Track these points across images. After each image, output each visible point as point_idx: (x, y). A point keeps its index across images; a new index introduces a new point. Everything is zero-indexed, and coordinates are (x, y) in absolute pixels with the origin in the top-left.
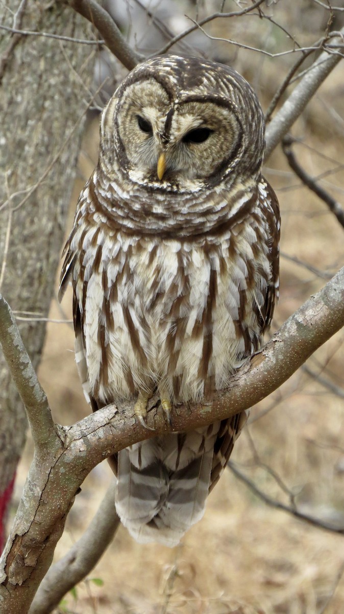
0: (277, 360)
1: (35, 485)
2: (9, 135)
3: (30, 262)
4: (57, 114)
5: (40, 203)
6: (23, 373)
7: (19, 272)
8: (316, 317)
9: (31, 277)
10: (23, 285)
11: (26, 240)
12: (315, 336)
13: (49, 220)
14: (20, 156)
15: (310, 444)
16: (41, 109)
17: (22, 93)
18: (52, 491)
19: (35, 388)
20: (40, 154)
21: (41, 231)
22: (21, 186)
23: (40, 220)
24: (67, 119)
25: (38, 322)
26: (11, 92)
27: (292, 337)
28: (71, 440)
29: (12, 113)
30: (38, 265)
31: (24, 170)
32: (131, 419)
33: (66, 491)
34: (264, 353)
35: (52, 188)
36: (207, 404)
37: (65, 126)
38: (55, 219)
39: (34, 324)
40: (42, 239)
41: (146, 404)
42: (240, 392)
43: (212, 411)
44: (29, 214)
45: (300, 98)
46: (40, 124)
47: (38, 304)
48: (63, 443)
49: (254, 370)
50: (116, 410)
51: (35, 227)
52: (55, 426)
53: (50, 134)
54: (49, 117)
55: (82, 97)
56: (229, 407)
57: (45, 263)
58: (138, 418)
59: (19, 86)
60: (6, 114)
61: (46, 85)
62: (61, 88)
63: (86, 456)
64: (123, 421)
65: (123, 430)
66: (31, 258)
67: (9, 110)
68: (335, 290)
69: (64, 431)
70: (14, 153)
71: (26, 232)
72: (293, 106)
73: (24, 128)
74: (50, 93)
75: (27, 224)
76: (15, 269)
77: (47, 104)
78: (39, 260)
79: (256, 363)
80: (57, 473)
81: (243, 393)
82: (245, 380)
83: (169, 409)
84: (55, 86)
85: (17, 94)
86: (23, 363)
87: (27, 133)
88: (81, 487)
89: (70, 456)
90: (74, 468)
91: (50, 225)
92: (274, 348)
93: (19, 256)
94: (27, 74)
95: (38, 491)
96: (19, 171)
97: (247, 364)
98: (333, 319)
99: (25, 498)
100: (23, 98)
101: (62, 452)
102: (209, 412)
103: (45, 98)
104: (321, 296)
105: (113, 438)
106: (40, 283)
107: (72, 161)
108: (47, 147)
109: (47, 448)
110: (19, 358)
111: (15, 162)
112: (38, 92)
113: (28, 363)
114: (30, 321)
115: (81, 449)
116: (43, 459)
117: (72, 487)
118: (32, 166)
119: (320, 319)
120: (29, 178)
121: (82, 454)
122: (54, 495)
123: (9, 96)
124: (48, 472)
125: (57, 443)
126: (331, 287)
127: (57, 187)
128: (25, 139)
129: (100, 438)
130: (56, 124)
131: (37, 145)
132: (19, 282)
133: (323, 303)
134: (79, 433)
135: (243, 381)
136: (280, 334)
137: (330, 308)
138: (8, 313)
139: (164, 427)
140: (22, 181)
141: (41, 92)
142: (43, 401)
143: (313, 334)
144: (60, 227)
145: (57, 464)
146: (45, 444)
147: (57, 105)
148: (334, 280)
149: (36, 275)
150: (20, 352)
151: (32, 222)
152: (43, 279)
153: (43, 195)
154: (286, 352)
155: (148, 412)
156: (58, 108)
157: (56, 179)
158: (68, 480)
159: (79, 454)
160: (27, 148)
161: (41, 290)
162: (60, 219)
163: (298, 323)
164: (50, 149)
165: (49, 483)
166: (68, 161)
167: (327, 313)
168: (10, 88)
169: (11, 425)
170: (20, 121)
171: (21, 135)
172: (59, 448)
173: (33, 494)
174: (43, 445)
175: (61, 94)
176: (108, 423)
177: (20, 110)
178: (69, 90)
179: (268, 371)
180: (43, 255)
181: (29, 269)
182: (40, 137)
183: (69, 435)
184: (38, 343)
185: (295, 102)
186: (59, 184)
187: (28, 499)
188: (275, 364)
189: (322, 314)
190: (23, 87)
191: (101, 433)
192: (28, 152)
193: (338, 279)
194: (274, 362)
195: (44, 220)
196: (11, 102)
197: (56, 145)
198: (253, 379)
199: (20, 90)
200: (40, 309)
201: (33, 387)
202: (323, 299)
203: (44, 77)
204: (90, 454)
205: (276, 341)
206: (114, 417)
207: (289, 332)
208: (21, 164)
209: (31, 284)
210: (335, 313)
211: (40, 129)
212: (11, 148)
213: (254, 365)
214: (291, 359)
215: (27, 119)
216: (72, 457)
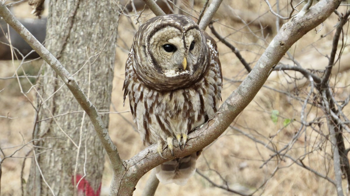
0: (220, 122)
1: (115, 188)
2: (84, 30)
3: (99, 87)
4: (106, 19)
5: (102, 60)
6: (105, 138)
7: (95, 92)
8: (236, 101)
9: (100, 94)
10: (97, 98)
11: (96, 77)
12: (237, 110)
13: (106, 67)
14: (90, 39)
15: (226, 157)
16: (98, 17)
17: (89, 11)
18: (122, 190)
19: (111, 144)
20: (100, 38)
21: (103, 72)
22: (92, 53)
23: (102, 68)
24: (110, 21)
25: (105, 114)
26: (84, 11)
27: (226, 111)
28: (129, 166)
29: (85, 20)
30: (103, 88)
31: (93, 45)
32: (156, 155)
33: (129, 190)
34: (214, 119)
35: (106, 53)
36: (190, 145)
37: (110, 24)
38: (109, 67)
39: (103, 115)
40: (104, 76)
41: (162, 147)
42: (204, 138)
43: (192, 148)
44: (97, 65)
45: (217, 2)
46: (98, 24)
47: (105, 106)
48: (126, 168)
49: (210, 127)
50: (149, 151)
51: (100, 71)
52: (121, 161)
53: (103, 28)
54: (102, 21)
55: (117, 10)
56: (200, 145)
57: (106, 86)
58: (159, 154)
59: (87, 8)
60: (82, 21)
61: (99, 6)
62: (106, 7)
63: (137, 173)
64: (152, 156)
65: (153, 160)
66: (99, 85)
67: (84, 19)
68: (244, 88)
69: (126, 162)
70: (88, 38)
71: (96, 74)
72: (214, 6)
73: (91, 26)
74: (102, 10)
75: (97, 70)
76: (93, 91)
77: (101, 15)
78: (103, 86)
79: (211, 124)
80: (124, 182)
81: (206, 138)
82: (206, 132)
83: (172, 149)
84: (103, 6)
85: (86, 11)
86: (104, 134)
87: (93, 29)
88: (135, 187)
89: (129, 174)
90: (131, 179)
91: (107, 69)
92: (218, 116)
93: (94, 85)
94: (90, 2)
95: (116, 191)
96: (91, 47)
97: (206, 125)
98: (244, 101)
99: (110, 194)
100: (89, 13)
101: (126, 172)
102: (191, 148)
103: (99, 12)
104: (237, 91)
105: (148, 164)
106: (105, 96)
107: (114, 39)
108: (102, 34)
109: (118, 171)
110: (102, 131)
111: (88, 43)
112: (96, 10)
113: (107, 133)
114: (102, 114)
115: (134, 170)
116: (117, 176)
117: (132, 188)
118: (96, 43)
119: (238, 102)
120: (96, 49)
121: (135, 172)
122: (123, 192)
123: (83, 12)
124: (120, 182)
125: (123, 168)
126: (242, 86)
127: (108, 52)
128: (92, 32)
129: (142, 164)
130: (105, 24)
131: (98, 34)
132: (95, 96)
133: (239, 94)
134: (133, 163)
135: (205, 133)
136: (220, 110)
137: (242, 96)
138: (96, 111)
139: (171, 157)
140: (92, 51)
141: (97, 10)
142: (115, 150)
143: (235, 109)
144: (111, 70)
145: (124, 178)
146: (117, 169)
147: (105, 15)
148: (243, 83)
149: (103, 93)
150: (102, 129)
151: (98, 69)
152: (106, 94)
153: (103, 56)
154: (224, 118)
155: (163, 151)
156: (106, 17)
157: (107, 48)
158: (130, 184)
159: (133, 172)
160: (93, 35)
161: (105, 99)
162: (111, 67)
163: (228, 105)
164: (104, 35)
165: (121, 187)
166: (112, 40)
167: (241, 99)
168: (83, 9)
169: (97, 162)
170: (89, 23)
171: (90, 30)
172: (124, 171)
173: (114, 192)
174: (116, 170)
175: (107, 10)
176: (146, 157)
177: (89, 19)
178: (110, 8)
179: (216, 128)
180: (105, 83)
181: (99, 90)
182: (99, 30)
183: (128, 164)
184: (106, 123)
185: (214, 4)
186: (109, 50)
187: (112, 195)
188: (219, 124)
189: (238, 99)
190: (89, 8)
191: (142, 162)
192: (94, 37)
193: (244, 83)
194: (219, 123)
195: (104, 68)
196: (84, 15)
197: (107, 33)
198: (209, 132)
199: (88, 9)
200: (106, 108)
201: (110, 144)
202: (239, 92)
203: (98, 3)
204: (138, 172)
205: (219, 113)
206: (148, 154)
207: (224, 109)
208: (91, 43)
209: (101, 97)
210: (244, 98)
211: (98, 27)
212: (86, 36)
213: (210, 125)
214: (226, 121)
215: (92, 23)
216: (130, 174)
